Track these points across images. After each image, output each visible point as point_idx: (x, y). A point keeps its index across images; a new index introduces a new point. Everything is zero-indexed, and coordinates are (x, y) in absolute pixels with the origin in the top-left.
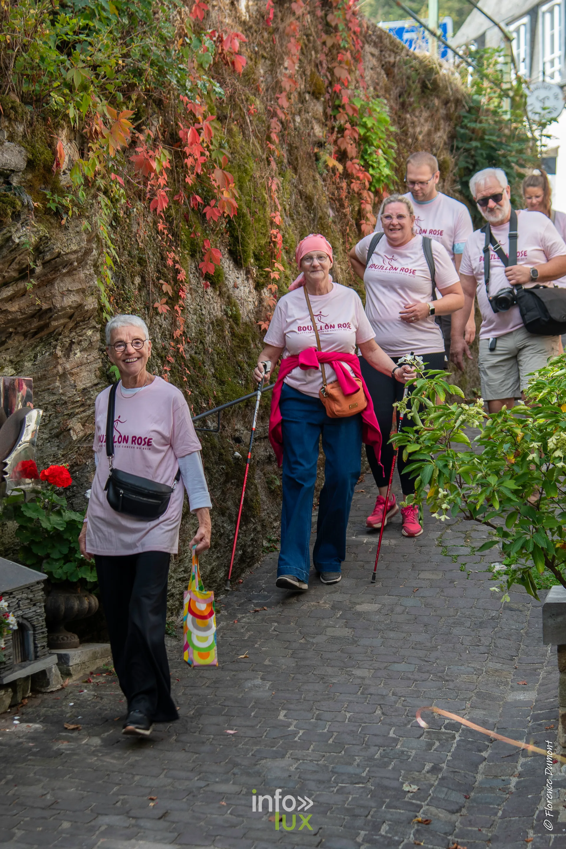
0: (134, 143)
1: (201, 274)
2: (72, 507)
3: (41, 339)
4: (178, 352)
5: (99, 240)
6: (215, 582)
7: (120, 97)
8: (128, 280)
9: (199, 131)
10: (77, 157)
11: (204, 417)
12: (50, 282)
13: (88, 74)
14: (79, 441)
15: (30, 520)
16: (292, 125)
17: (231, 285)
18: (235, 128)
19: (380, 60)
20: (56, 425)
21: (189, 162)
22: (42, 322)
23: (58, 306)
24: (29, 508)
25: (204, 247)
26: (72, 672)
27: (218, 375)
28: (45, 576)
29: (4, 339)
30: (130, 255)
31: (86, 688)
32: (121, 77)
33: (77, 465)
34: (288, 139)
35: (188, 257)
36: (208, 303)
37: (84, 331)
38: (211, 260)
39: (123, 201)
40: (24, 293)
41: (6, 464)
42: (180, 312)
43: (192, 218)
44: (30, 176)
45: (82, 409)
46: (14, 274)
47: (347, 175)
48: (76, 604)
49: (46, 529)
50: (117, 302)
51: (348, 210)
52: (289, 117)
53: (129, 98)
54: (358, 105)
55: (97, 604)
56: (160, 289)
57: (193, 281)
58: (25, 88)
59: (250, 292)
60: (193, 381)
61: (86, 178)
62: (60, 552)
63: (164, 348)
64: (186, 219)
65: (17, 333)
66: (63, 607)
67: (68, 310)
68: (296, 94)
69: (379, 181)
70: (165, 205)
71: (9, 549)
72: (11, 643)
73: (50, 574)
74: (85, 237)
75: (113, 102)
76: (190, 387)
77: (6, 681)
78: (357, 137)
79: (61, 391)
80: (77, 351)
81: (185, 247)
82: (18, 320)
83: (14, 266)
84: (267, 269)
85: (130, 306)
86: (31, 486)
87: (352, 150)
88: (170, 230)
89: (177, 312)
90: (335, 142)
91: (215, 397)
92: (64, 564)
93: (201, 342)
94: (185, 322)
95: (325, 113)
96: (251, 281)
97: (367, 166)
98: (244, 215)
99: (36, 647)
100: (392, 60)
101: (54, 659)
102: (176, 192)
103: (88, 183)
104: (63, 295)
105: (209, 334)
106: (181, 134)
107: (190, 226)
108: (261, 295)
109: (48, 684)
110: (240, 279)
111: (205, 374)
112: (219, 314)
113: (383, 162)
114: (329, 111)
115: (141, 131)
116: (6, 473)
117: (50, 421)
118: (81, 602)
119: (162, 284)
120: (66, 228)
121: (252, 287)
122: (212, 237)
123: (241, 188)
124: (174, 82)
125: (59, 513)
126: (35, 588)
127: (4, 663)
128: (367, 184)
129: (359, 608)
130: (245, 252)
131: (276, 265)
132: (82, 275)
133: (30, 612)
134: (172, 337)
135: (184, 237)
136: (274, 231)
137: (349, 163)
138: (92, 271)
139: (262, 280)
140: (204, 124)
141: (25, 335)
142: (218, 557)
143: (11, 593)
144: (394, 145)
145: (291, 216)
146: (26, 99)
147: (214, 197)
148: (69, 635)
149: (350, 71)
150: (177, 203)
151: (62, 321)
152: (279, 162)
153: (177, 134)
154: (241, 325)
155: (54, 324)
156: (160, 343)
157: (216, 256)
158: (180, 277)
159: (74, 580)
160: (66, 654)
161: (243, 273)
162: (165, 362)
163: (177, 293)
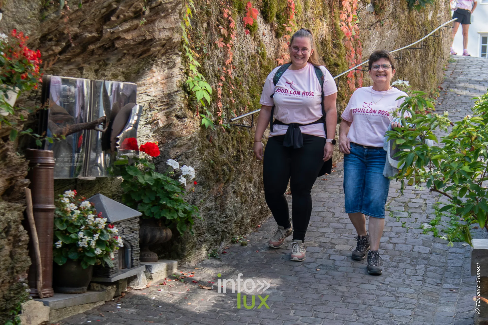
1: (244, 25)
2: (157, 171)
3: (143, 59)
4: (227, 74)
6: (243, 225)
8: (199, 25)
11: (242, 118)
12: (153, 22)
14: (164, 127)
15: (131, 177)
17: (261, 33)
20: (149, 116)
22: (145, 48)
23: (157, 38)
24: (131, 169)
25: (247, 7)
26: (153, 277)
27: (251, 92)
28: (140, 214)
29: (120, 57)
30: (201, 8)
31: (163, 288)
33: (162, 143)
35: (237, 13)
36: (246, 44)
37: (171, 56)
38: (251, 15)
40: (136, 28)
41: (118, 139)
42: (230, 48)
45: (166, 107)
46: (131, 14)
48: (158, 234)
49: (141, 184)
50: (192, 39)
55: (171, 234)
56: (219, 32)
57: (239, 29)
59: (272, 39)
60: (236, 94)
62: (150, 199)
63: (219, 71)
65: (129, 54)
66: (149, 235)
67: (163, 41)
71: (115, 195)
72: (117, 255)
73: (143, 212)
76: (234, 97)
77: (114, 280)
79: (154, 94)
80: (165, 69)
81: (235, 6)
82: (131, 45)
83: (132, 9)
84: (284, 25)
85: (200, 42)
86: (133, 154)
89: (228, 48)
91: (248, 105)
92: (152, 207)
93: (242, 69)
94: (233, 55)
96: (273, 32)
99: (132, 260)
101: (143, 268)
104: (160, 31)
105: (246, 64)
108: (279, 41)
109: (138, 284)
110: (267, 30)
111: (243, 90)
112: (254, 52)
116: (118, 145)
117: (145, 113)
118: (161, 233)
119: (220, 29)
121: (274, 36)
122: (252, 2)
125: (150, 174)
126: (133, 221)
127: (112, 268)
130: (271, 12)
131: (290, 22)
132: (172, 19)
133: (130, 236)
134: (224, 64)
135: (235, 0)
136: (290, 1)
138: (178, 17)
139: (281, 32)
141: (133, 56)
142: (246, 209)
143: (119, 224)
148: (152, 253)
151: (158, 48)
154: (266, 60)
155: (153, 49)
156: (217, 68)
157: (255, 14)
158: (231, 25)
159: (158, 218)
160: (150, 266)
161: (269, 26)
162: (219, 80)
163: (229, 35)
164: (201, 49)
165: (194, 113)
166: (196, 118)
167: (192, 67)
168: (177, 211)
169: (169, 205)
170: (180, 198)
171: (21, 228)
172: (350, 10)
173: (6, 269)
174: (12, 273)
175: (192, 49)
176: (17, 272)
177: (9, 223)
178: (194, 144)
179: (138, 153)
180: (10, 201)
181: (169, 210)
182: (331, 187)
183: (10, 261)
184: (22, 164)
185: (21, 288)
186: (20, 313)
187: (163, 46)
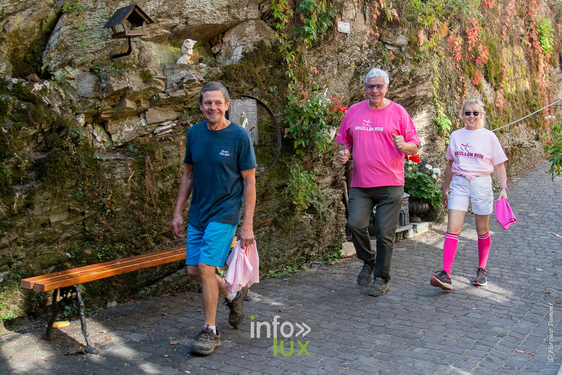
0: (449, 35)
1: (473, 85)
2: (420, 171)
3: (411, 107)
5: (434, 72)
7: (444, 18)
8: (444, 86)
9: (474, 31)
10: (426, 40)
12: (415, 86)
13: (432, 10)
14: (423, 146)
16: (511, 28)
17: (484, 89)
18: (488, 29)
19: (548, 3)
21: (470, 42)
22: (411, 102)
23: (418, 95)
25: (474, 74)
26: (418, 231)
28: (409, 196)
30: (446, 77)
31: (422, 237)
32: (444, 10)
33: (423, 155)
34: (509, 34)
35: (468, 78)
37: (427, 105)
38: (477, 79)
39: (444, 57)
40: (405, 90)
43: (470, 63)
44: (409, 47)
45: (425, 134)
46: (401, 83)
47: (532, 47)
48: (420, 207)
49: (410, 178)
50: (440, 95)
51: (533, 61)
52: (510, 25)
53: (447, 19)
54: (538, 21)
55: (428, 207)
56: (457, 90)
57: (470, 87)
58: (408, 16)
59: (492, 92)
61: (430, 48)
62: (415, 187)
63: (457, 112)
64: (468, 63)
66: (415, 208)
67: (422, 97)
68: (513, 16)
69: (546, 50)
70: (460, 58)
73: (411, 195)
74: (428, 70)
75: (441, 20)
78: (537, 33)
80: (424, 112)
81: (467, 74)
83: (402, 80)
84: (499, 83)
85: (445, 96)
87: (535, 38)
88: (461, 68)
89: (463, 99)
90: (528, 35)
92: (416, 191)
95: (525, 24)
96: (493, 88)
97: (541, 44)
98: (491, 63)
100: (553, 3)
101: (411, 226)
102: (464, 53)
103: (430, 50)
104: (419, 91)
106: (467, 31)
107: (469, 66)
108: (496, 93)
109: (409, 235)
110: (488, 87)
113: (548, 43)
114: (527, 23)
115: (451, 31)
118: (422, 206)
119: (457, 88)
120: (422, 67)
121: (493, 90)
122: (478, 71)
123: (490, 52)
124: (465, 12)
125: (415, 173)
126: (405, 200)
128: (541, 51)
129: (530, 215)
130: (490, 76)
131: (503, 82)
132: (427, 84)
135: (467, 71)
136: (503, 69)
137: (534, 43)
138: (431, 83)
139: (497, 87)
140: (476, 28)
144: (553, 36)
145: (510, 64)
146: (409, 19)
147: (479, 55)
148: (417, 218)
149: (535, 8)
150: (464, 57)
151: (419, 101)
152: (506, 43)
153: (465, 32)
155: (416, 102)
156: (456, 111)
157: (479, 78)
158: (464, 85)
159: (420, 197)
160: (416, 225)
161: (490, 84)
162: (457, 117)
163: (463, 92)
164: (446, 100)
165: (441, 137)
166: (443, 140)
167: (439, 111)
168: (431, 194)
169: (426, 190)
170: (432, 186)
171: (341, 203)
172: (543, 72)
173: (334, 225)
174: (337, 227)
175: (440, 100)
176: (339, 227)
177: (334, 200)
178: (441, 155)
179: (408, 161)
180: (335, 188)
181: (427, 193)
182: (530, 179)
183: (335, 221)
184: (341, 168)
185: (341, 235)
186: (341, 248)
187: (422, 100)
